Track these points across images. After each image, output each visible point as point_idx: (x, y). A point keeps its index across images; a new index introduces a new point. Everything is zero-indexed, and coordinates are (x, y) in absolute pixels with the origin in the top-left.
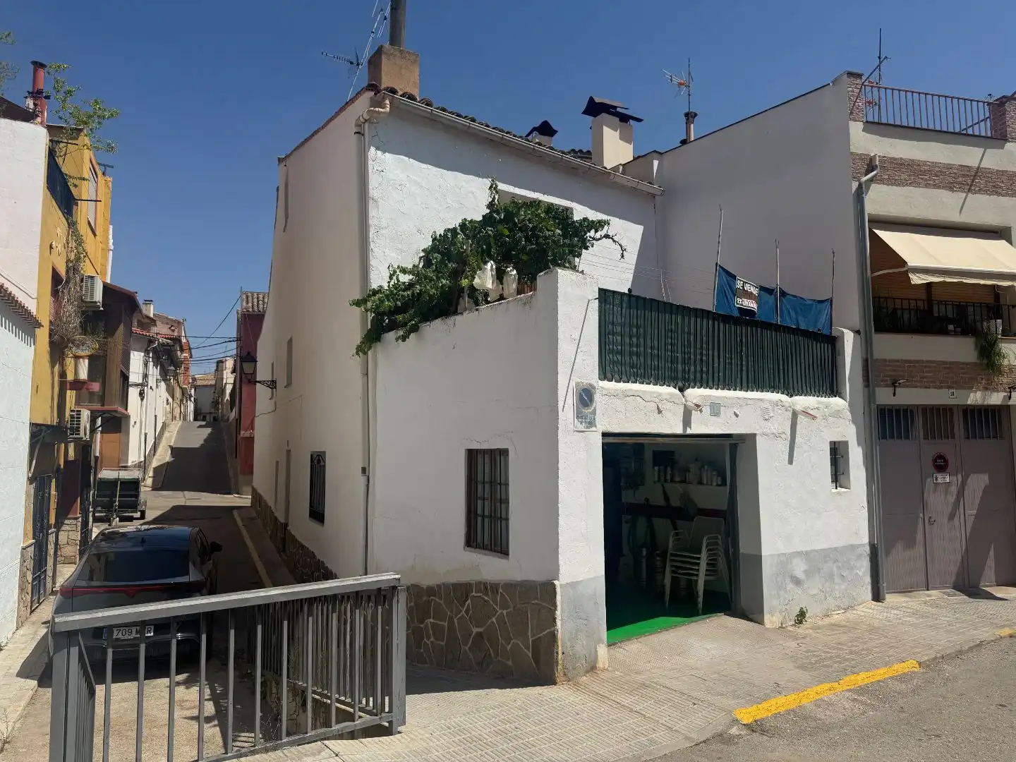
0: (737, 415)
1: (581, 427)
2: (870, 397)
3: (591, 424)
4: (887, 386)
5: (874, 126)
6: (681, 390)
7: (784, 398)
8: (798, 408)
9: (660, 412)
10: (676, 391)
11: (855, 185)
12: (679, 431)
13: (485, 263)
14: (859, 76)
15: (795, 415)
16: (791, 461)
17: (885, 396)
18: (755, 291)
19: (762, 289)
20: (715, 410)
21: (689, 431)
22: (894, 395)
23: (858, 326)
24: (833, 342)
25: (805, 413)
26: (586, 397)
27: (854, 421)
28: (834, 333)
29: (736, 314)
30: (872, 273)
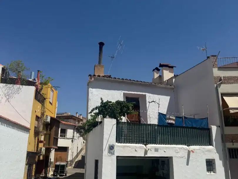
0: (165, 152)
1: (110, 155)
2: (224, 146)
3: (113, 154)
4: (230, 142)
5: (220, 68)
6: (146, 145)
7: (186, 146)
8: (190, 150)
9: (136, 151)
10: (144, 146)
11: (215, 85)
12: (143, 155)
13: (99, 116)
14: (216, 56)
15: (189, 152)
16: (188, 164)
17: (230, 145)
18: (174, 118)
19: (176, 117)
20: (156, 150)
21: (146, 156)
22: (233, 145)
23: (219, 125)
24: (209, 130)
25: (193, 152)
26: (111, 148)
27: (218, 152)
28: (209, 127)
29: (167, 124)
30: (223, 109)
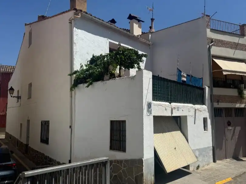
0: (183, 111)
1: (149, 114)
2: (212, 105)
3: (151, 113)
4: (216, 102)
5: (213, 30)
6: (170, 103)
7: (193, 105)
8: (196, 108)
9: (166, 110)
11: (208, 46)
12: (170, 115)
14: (209, 16)
15: (195, 110)
16: (195, 123)
17: (216, 105)
18: (186, 76)
19: (187, 75)
20: (178, 108)
21: (173, 115)
22: (218, 104)
23: (209, 86)
24: (203, 90)
25: (198, 110)
26: (149, 105)
27: (209, 112)
28: (203, 87)
29: (181, 82)
30: (212, 70)
